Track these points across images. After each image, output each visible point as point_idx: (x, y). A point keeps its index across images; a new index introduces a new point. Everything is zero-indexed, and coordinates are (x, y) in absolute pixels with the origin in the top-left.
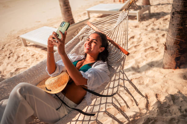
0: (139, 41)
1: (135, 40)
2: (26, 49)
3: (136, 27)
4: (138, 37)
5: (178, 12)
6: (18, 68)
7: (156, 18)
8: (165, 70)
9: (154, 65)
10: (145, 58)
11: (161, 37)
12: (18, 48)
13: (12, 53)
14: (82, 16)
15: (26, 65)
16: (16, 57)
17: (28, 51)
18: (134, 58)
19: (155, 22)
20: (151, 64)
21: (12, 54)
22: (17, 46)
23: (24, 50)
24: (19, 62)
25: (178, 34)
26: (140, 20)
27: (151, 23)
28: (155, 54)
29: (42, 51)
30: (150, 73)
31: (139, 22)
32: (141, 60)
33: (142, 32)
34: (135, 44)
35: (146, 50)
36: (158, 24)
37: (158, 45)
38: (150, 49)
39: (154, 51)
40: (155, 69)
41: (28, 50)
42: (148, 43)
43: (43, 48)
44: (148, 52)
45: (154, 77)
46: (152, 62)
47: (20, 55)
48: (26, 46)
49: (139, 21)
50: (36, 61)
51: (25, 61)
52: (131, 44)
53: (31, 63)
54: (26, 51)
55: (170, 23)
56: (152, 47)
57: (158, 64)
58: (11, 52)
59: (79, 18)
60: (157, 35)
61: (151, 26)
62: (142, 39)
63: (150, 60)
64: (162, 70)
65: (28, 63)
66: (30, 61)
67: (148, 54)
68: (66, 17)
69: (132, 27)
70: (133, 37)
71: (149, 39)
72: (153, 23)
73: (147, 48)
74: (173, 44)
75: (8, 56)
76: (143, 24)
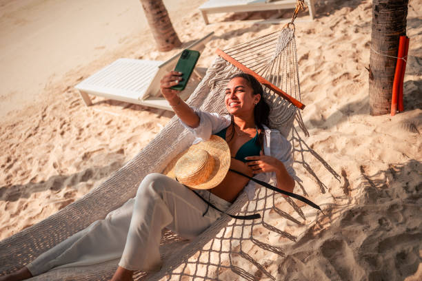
0: (320, 62)
1: (311, 62)
2: (92, 112)
3: (309, 32)
4: (317, 54)
5: (384, 5)
6: (87, 151)
7: (349, 6)
8: (375, 117)
9: (353, 112)
10: (334, 98)
11: (364, 48)
12: (74, 111)
13: (64, 123)
14: (192, 23)
15: (101, 145)
16: (75, 131)
17: (97, 115)
18: (312, 101)
19: (347, 16)
20: (347, 108)
21: (65, 126)
22: (70, 108)
23: (89, 115)
24: (85, 140)
25: (390, 47)
26: (317, 15)
27: (341, 20)
28: (354, 87)
29: (126, 110)
30: (347, 126)
31: (315, 20)
32: (327, 102)
33: (323, 43)
34: (312, 72)
35: (335, 82)
36: (354, 19)
37: (357, 69)
38: (343, 78)
39: (351, 82)
40: (355, 118)
41: (96, 113)
42: (338, 65)
43: (125, 105)
44: (339, 85)
45: (354, 133)
46: (349, 105)
47: (84, 126)
48: (91, 105)
49: (315, 17)
50: (118, 133)
51: (96, 137)
52: (303, 73)
53: (108, 139)
54: (92, 116)
55: (374, 27)
56: (346, 74)
57: (360, 108)
58: (62, 122)
59: (185, 28)
60: (354, 45)
61: (341, 27)
62: (324, 57)
63: (344, 102)
64: (370, 119)
65: (104, 140)
66: (106, 134)
67: (339, 90)
68: (160, 31)
69: (301, 35)
70: (306, 57)
71: (340, 56)
72: (345, 18)
73: (336, 76)
74: (383, 67)
75: (59, 131)
76: (323, 23)
